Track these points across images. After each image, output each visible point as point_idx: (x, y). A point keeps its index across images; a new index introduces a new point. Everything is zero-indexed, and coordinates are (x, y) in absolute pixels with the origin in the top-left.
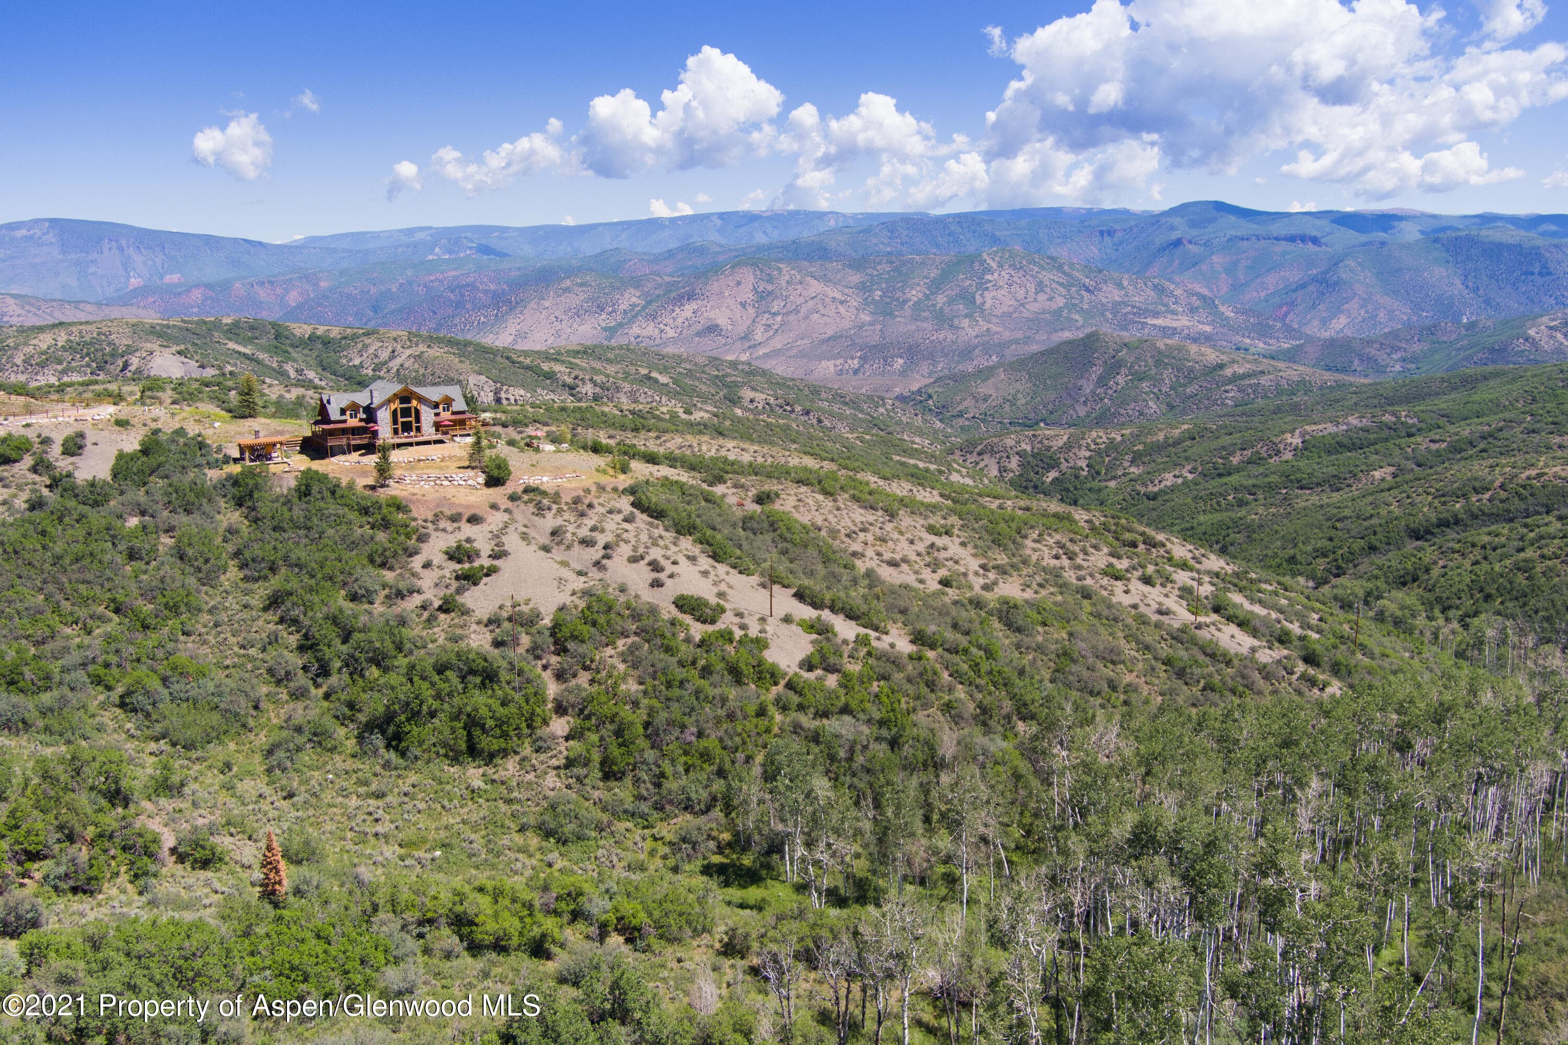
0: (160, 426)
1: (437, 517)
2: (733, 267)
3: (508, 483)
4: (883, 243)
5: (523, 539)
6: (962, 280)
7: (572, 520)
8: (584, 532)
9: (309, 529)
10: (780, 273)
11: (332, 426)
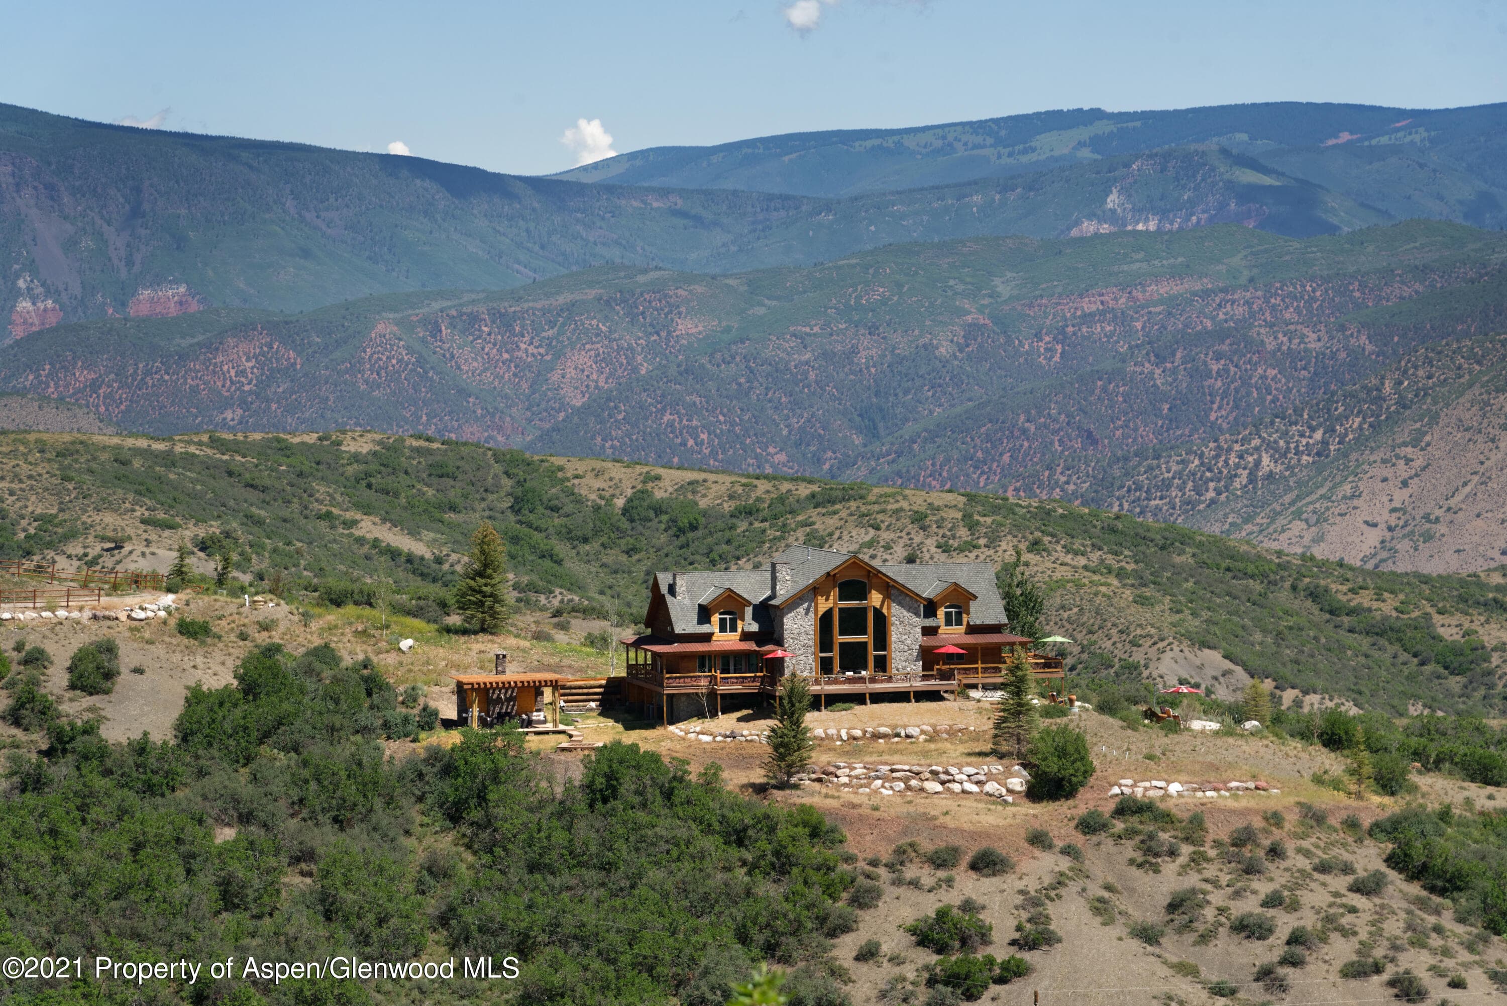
0: (277, 640)
1: (901, 855)
3: (1084, 794)
5: (1097, 911)
7: (1224, 879)
8: (1249, 906)
9: (607, 867)
11: (676, 648)
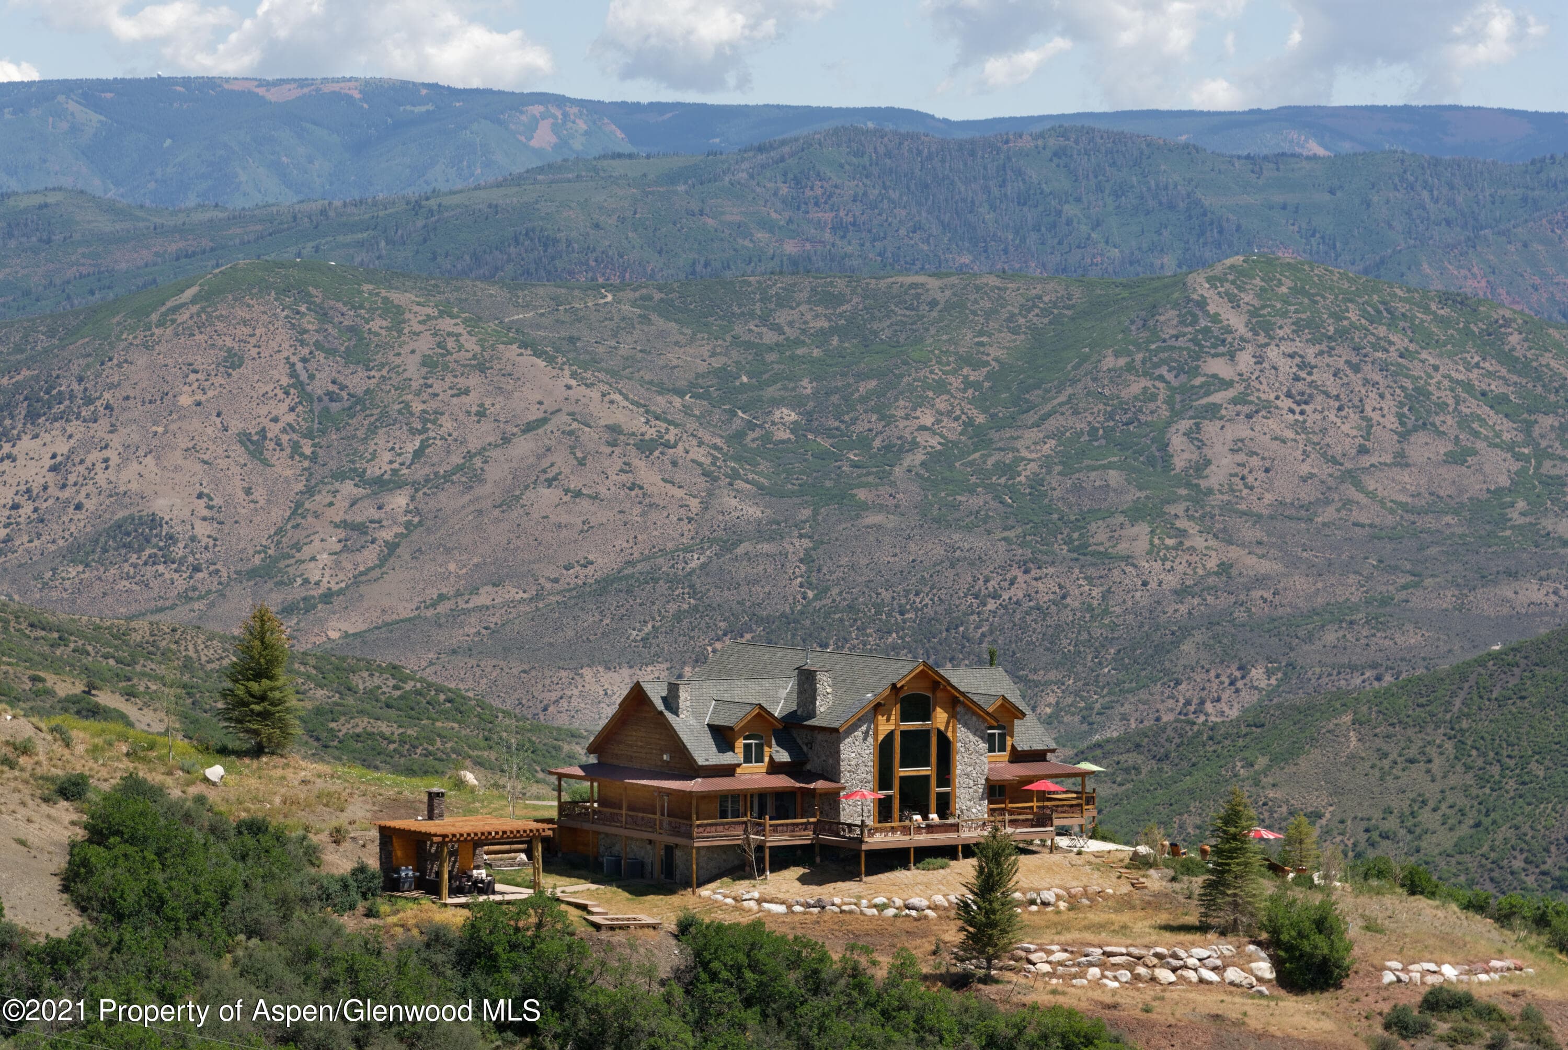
2: (207, 297)
3: (1351, 982)
4: (766, 225)
6: (1116, 376)
10: (397, 325)
